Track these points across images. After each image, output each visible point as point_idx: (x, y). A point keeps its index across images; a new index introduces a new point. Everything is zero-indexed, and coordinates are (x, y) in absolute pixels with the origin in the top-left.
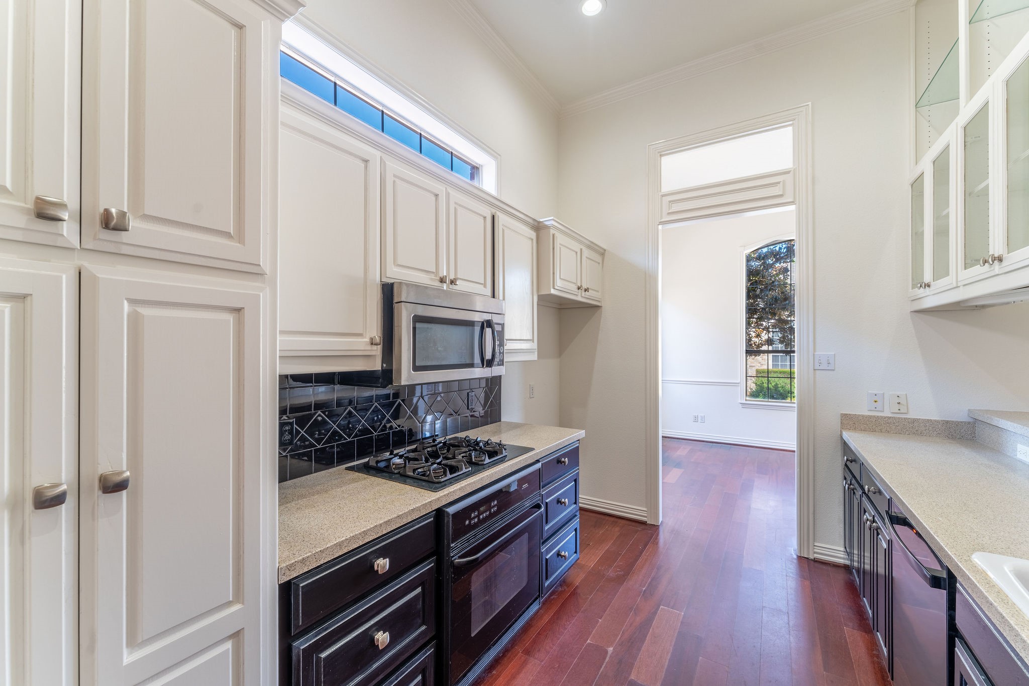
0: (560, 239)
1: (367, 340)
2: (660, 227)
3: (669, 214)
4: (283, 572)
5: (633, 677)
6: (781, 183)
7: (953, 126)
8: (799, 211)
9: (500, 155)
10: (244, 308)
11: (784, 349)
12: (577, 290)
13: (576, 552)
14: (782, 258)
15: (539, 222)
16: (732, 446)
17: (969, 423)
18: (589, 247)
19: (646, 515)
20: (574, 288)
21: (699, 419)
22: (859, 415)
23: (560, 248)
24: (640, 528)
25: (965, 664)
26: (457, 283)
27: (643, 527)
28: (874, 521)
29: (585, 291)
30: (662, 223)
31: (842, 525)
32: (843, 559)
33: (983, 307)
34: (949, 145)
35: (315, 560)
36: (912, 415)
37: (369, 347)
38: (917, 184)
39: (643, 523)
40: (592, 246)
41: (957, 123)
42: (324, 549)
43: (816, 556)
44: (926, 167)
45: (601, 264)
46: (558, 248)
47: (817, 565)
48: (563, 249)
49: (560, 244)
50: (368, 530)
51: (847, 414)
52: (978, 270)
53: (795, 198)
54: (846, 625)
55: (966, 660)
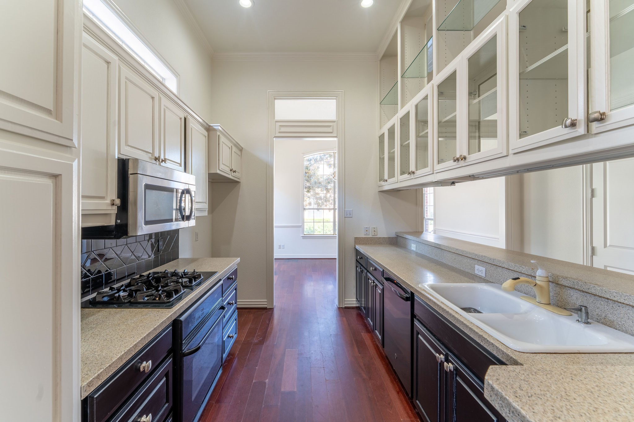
0: (223, 139)
1: (108, 201)
2: (274, 139)
3: (279, 132)
4: (85, 389)
5: (282, 390)
6: (332, 126)
7: (395, 117)
8: (339, 140)
9: (179, 75)
10: (61, 175)
11: (317, 208)
12: (230, 171)
13: (236, 333)
14: (318, 161)
15: (210, 126)
16: (298, 260)
17: (396, 237)
18: (235, 145)
19: (266, 303)
20: (228, 170)
21: (282, 247)
22: (361, 237)
23: (222, 144)
24: (264, 311)
25: (418, 326)
26: (167, 162)
27: (266, 311)
28: (374, 282)
29: (234, 172)
30: (276, 137)
31: (355, 289)
32: (356, 304)
33: (400, 190)
34: (395, 124)
35: (106, 374)
36: (378, 236)
37: (110, 208)
38: (382, 137)
39: (265, 309)
40: (237, 145)
41: (398, 116)
42: (111, 364)
43: (346, 305)
44: (385, 130)
45: (240, 156)
46: (222, 145)
47: (346, 309)
48: (224, 145)
49: (223, 142)
50: (137, 343)
51: (357, 237)
52: (406, 176)
53: (337, 135)
54: (362, 332)
55: (419, 325)
